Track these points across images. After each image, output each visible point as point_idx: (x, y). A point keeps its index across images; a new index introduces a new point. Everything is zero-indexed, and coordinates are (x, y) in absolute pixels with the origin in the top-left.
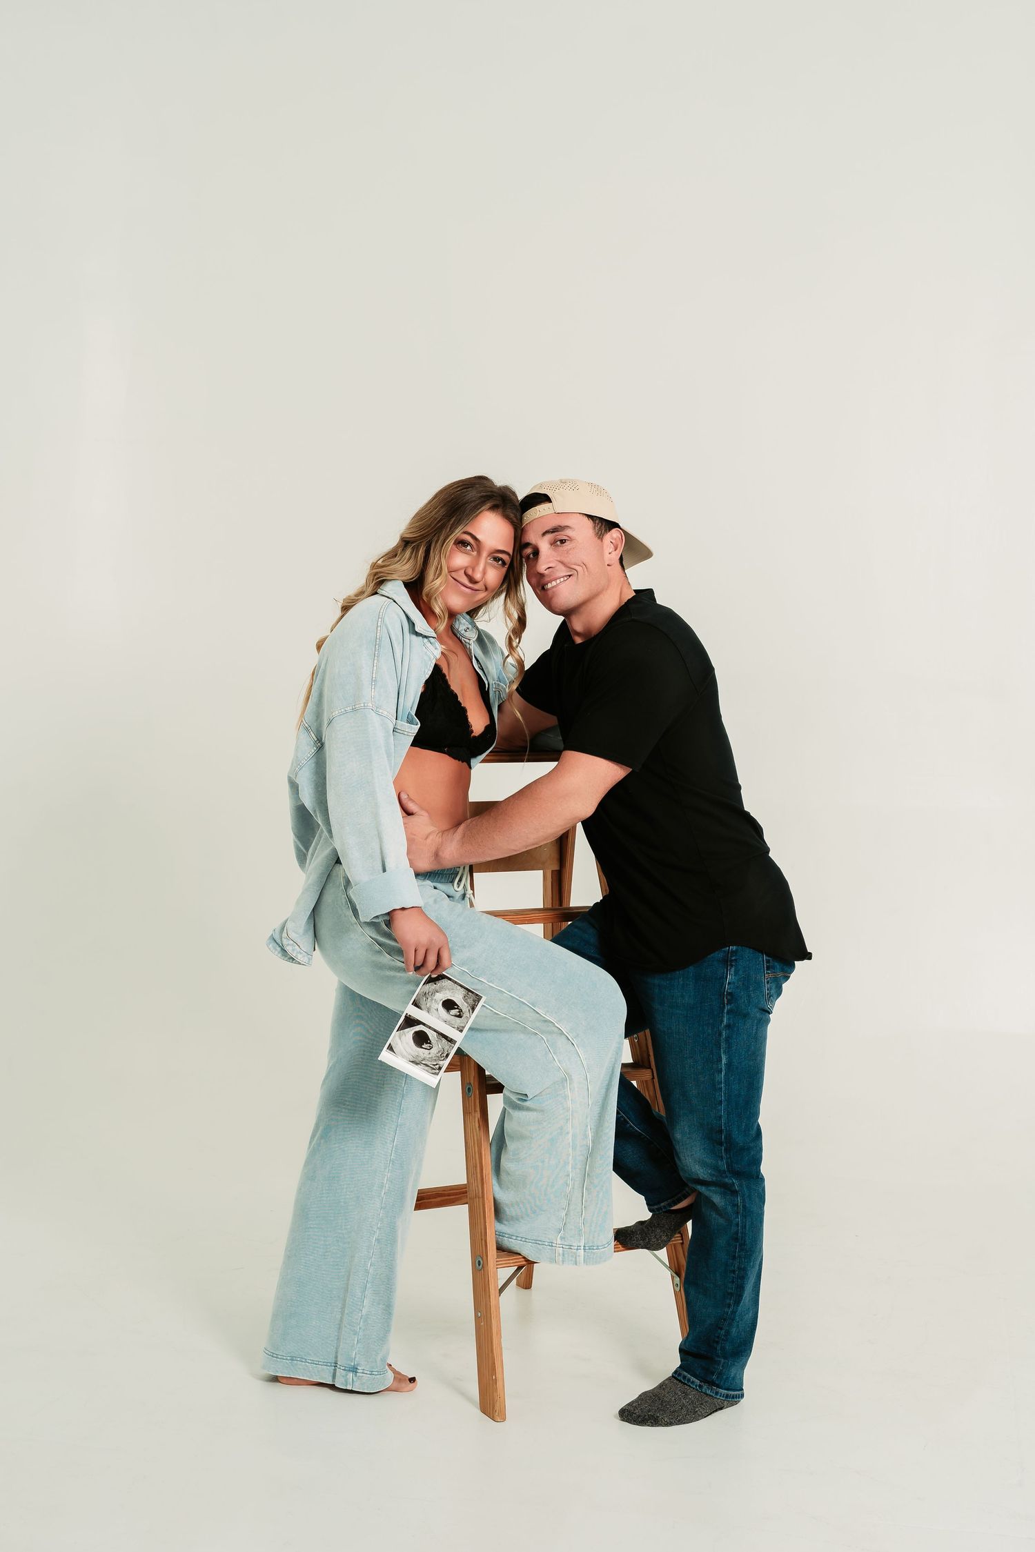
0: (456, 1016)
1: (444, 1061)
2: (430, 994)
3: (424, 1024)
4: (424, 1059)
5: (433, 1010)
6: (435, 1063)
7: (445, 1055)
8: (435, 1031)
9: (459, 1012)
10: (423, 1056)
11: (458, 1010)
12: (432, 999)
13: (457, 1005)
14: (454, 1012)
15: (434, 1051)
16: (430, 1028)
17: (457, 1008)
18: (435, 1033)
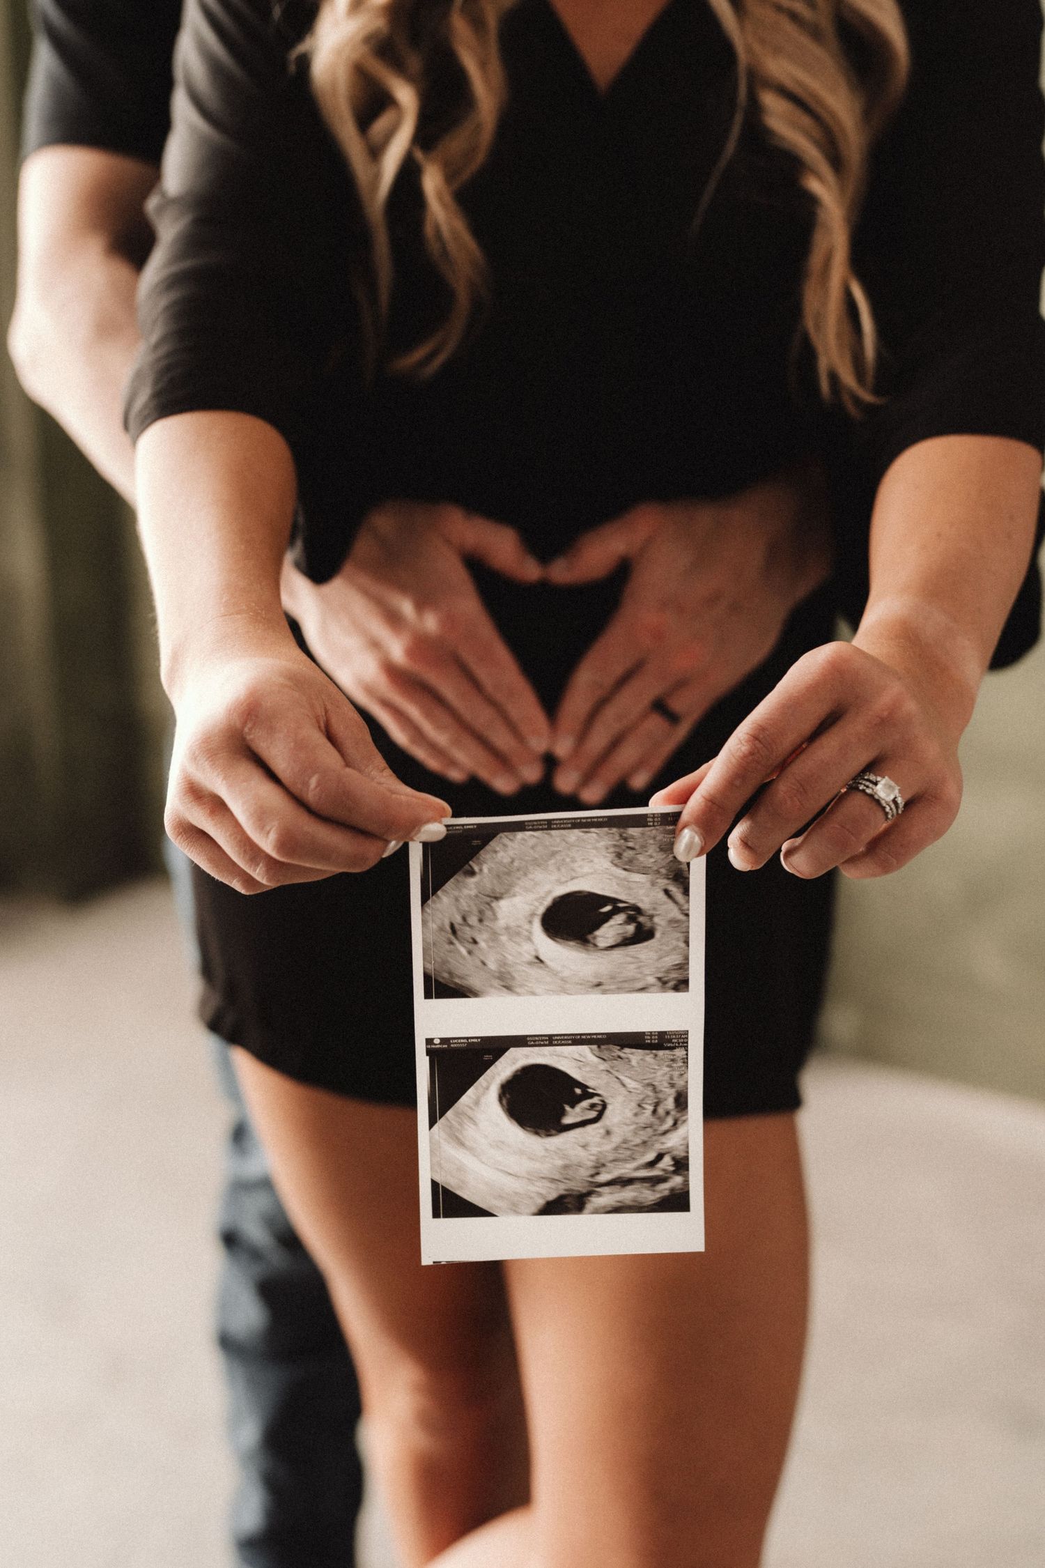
0: (627, 942)
1: (681, 1131)
2: (473, 920)
3: (521, 1041)
4: (599, 1167)
5: (522, 972)
6: (651, 1156)
7: (670, 1104)
8: (577, 1040)
9: (631, 920)
10: (587, 1158)
11: (620, 918)
12: (494, 936)
13: (606, 900)
14: (609, 932)
15: (620, 1114)
16: (551, 1040)
17: (616, 911)
18: (585, 1049)
